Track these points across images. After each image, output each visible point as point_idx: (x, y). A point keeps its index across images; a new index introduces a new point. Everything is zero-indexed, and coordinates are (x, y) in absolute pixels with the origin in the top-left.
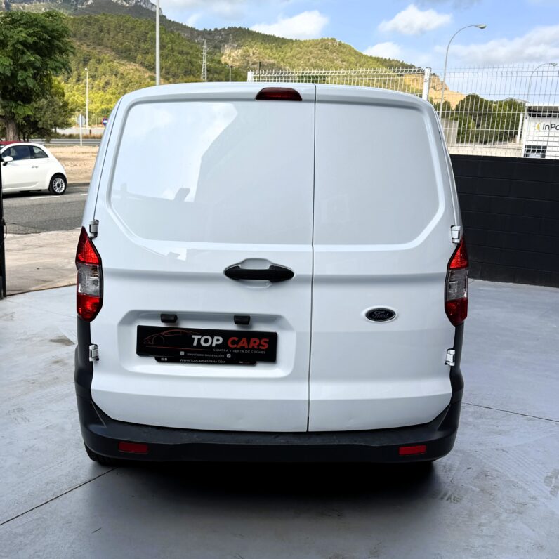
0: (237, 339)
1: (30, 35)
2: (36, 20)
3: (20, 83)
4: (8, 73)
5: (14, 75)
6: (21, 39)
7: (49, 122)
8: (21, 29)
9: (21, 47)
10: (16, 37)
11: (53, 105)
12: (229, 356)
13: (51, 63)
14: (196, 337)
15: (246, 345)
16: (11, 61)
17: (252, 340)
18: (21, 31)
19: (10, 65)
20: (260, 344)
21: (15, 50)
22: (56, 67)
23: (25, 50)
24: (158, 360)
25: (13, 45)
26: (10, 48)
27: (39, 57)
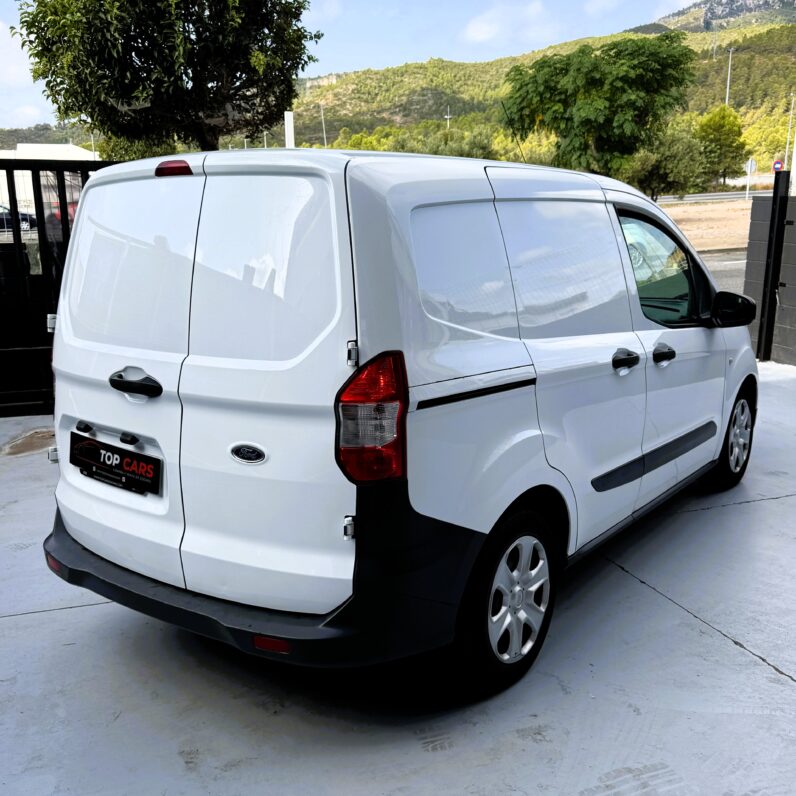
0: (129, 461)
1: (634, 67)
2: (643, 47)
3: (615, 130)
4: (601, 120)
5: (609, 121)
6: (622, 74)
7: (683, 174)
8: (623, 61)
9: (619, 84)
10: (615, 73)
11: (691, 151)
12: (124, 479)
13: (660, 100)
14: (103, 452)
15: (136, 469)
16: (607, 104)
17: (141, 464)
18: (622, 64)
19: (605, 107)
20: (147, 471)
21: (614, 90)
22: (666, 104)
23: (626, 87)
24: (82, 472)
25: (611, 84)
26: (606, 87)
27: (642, 94)
